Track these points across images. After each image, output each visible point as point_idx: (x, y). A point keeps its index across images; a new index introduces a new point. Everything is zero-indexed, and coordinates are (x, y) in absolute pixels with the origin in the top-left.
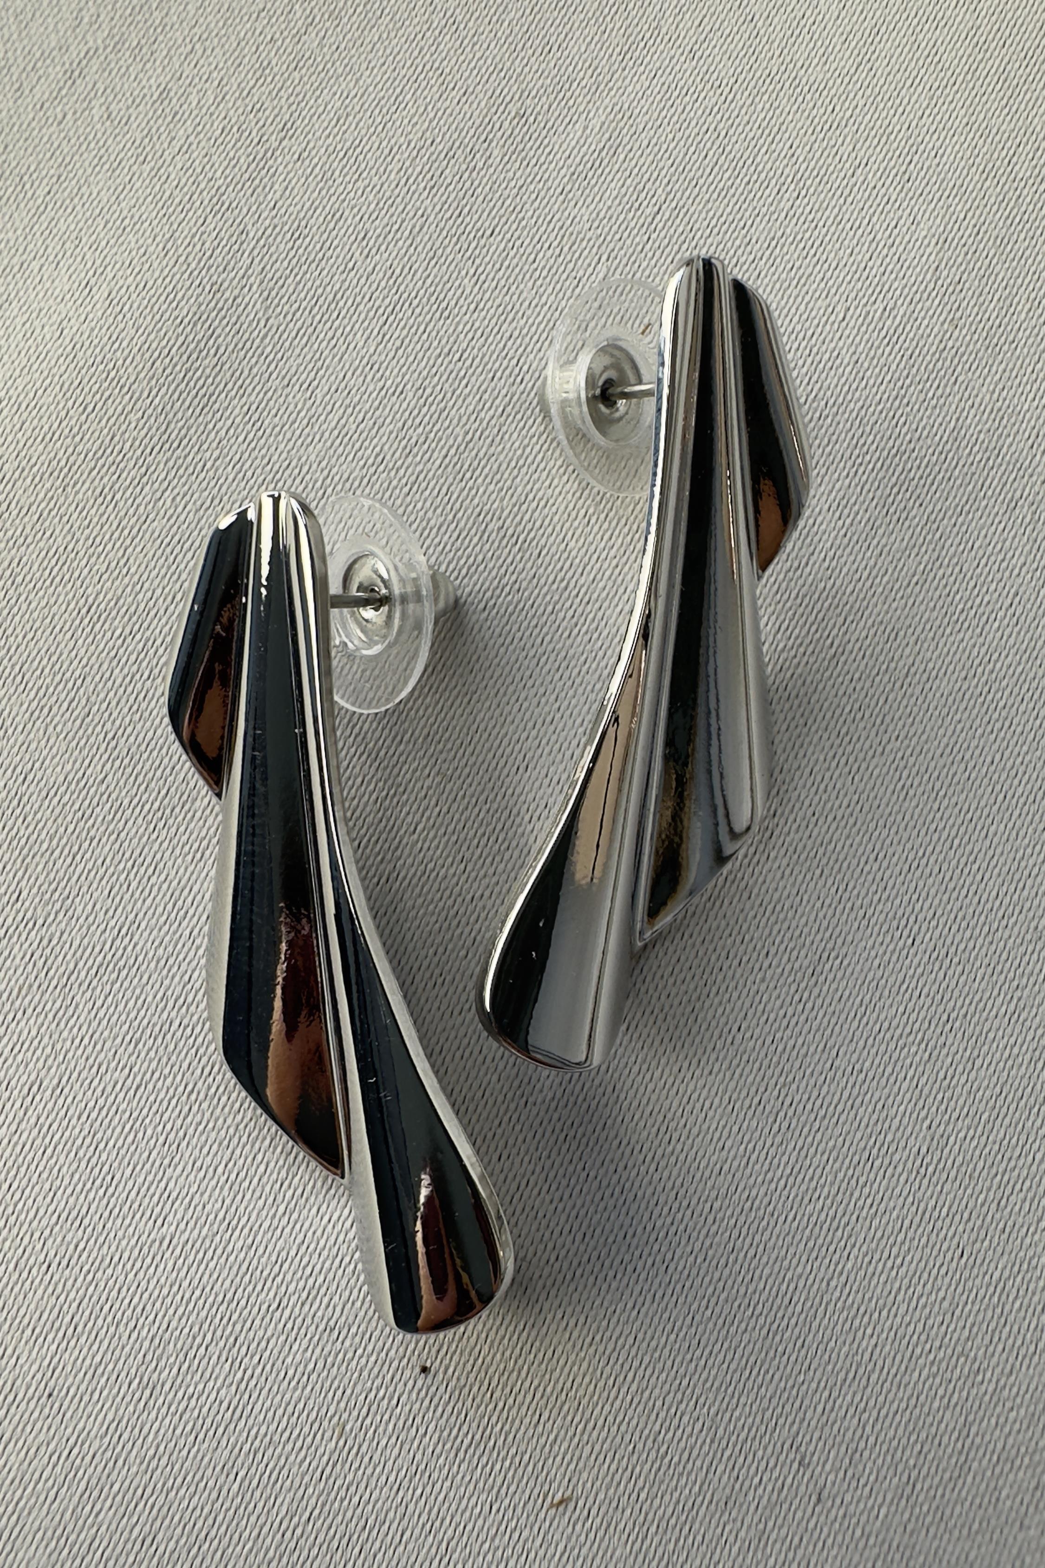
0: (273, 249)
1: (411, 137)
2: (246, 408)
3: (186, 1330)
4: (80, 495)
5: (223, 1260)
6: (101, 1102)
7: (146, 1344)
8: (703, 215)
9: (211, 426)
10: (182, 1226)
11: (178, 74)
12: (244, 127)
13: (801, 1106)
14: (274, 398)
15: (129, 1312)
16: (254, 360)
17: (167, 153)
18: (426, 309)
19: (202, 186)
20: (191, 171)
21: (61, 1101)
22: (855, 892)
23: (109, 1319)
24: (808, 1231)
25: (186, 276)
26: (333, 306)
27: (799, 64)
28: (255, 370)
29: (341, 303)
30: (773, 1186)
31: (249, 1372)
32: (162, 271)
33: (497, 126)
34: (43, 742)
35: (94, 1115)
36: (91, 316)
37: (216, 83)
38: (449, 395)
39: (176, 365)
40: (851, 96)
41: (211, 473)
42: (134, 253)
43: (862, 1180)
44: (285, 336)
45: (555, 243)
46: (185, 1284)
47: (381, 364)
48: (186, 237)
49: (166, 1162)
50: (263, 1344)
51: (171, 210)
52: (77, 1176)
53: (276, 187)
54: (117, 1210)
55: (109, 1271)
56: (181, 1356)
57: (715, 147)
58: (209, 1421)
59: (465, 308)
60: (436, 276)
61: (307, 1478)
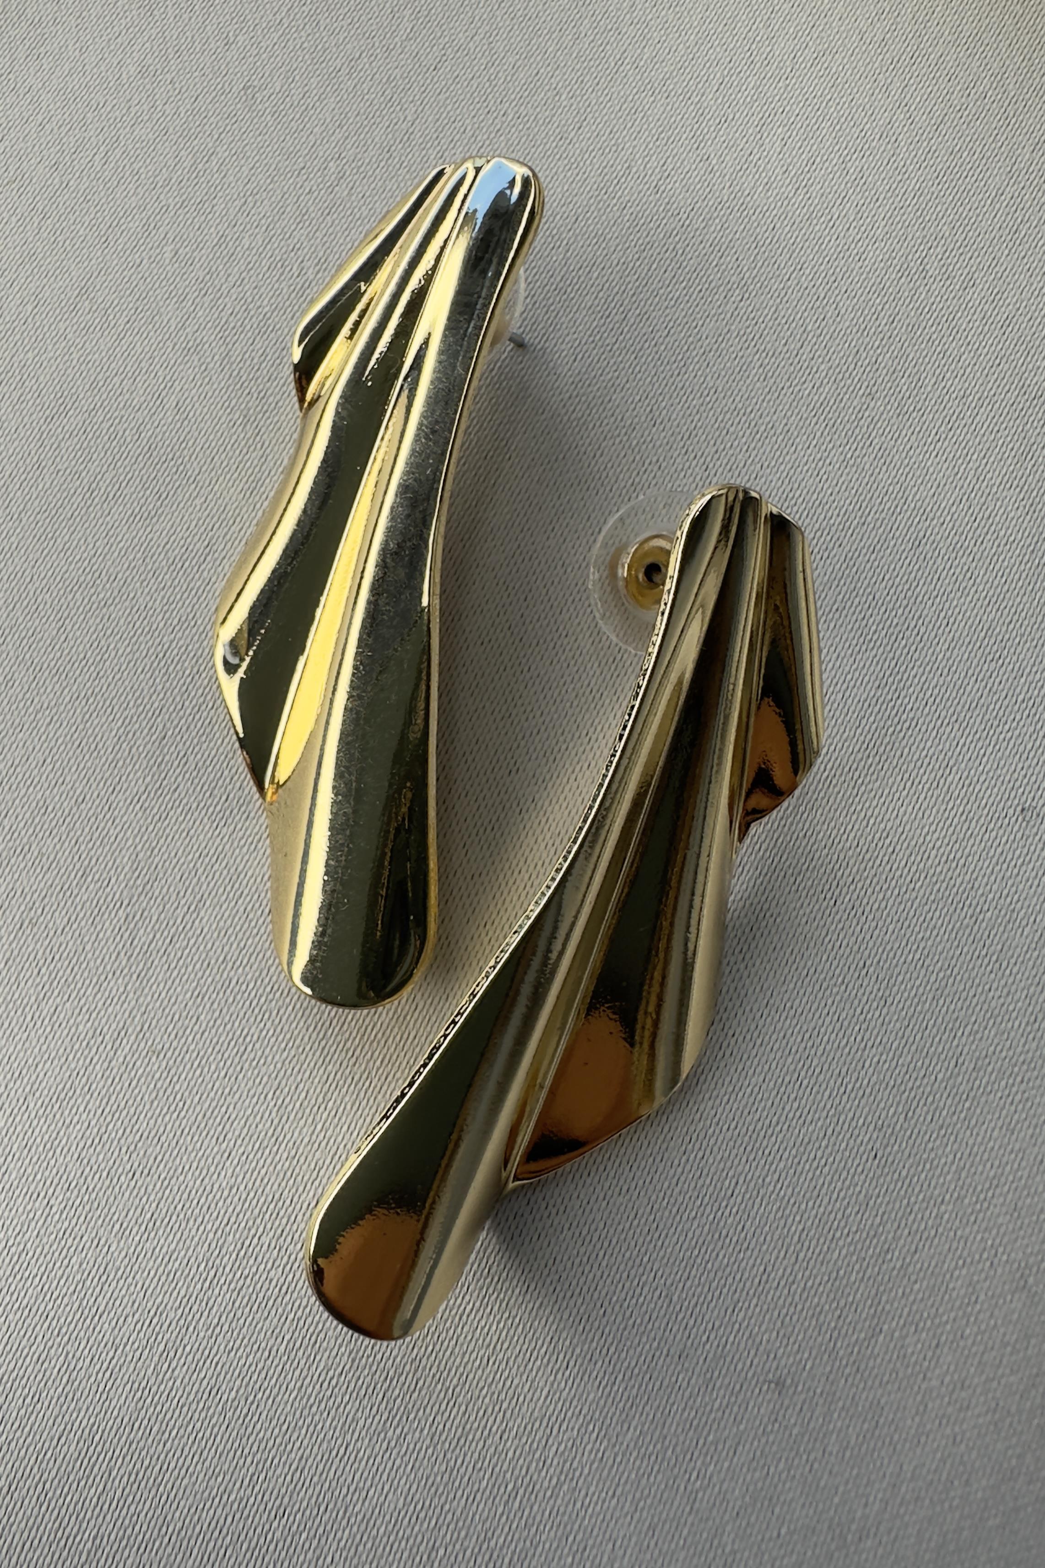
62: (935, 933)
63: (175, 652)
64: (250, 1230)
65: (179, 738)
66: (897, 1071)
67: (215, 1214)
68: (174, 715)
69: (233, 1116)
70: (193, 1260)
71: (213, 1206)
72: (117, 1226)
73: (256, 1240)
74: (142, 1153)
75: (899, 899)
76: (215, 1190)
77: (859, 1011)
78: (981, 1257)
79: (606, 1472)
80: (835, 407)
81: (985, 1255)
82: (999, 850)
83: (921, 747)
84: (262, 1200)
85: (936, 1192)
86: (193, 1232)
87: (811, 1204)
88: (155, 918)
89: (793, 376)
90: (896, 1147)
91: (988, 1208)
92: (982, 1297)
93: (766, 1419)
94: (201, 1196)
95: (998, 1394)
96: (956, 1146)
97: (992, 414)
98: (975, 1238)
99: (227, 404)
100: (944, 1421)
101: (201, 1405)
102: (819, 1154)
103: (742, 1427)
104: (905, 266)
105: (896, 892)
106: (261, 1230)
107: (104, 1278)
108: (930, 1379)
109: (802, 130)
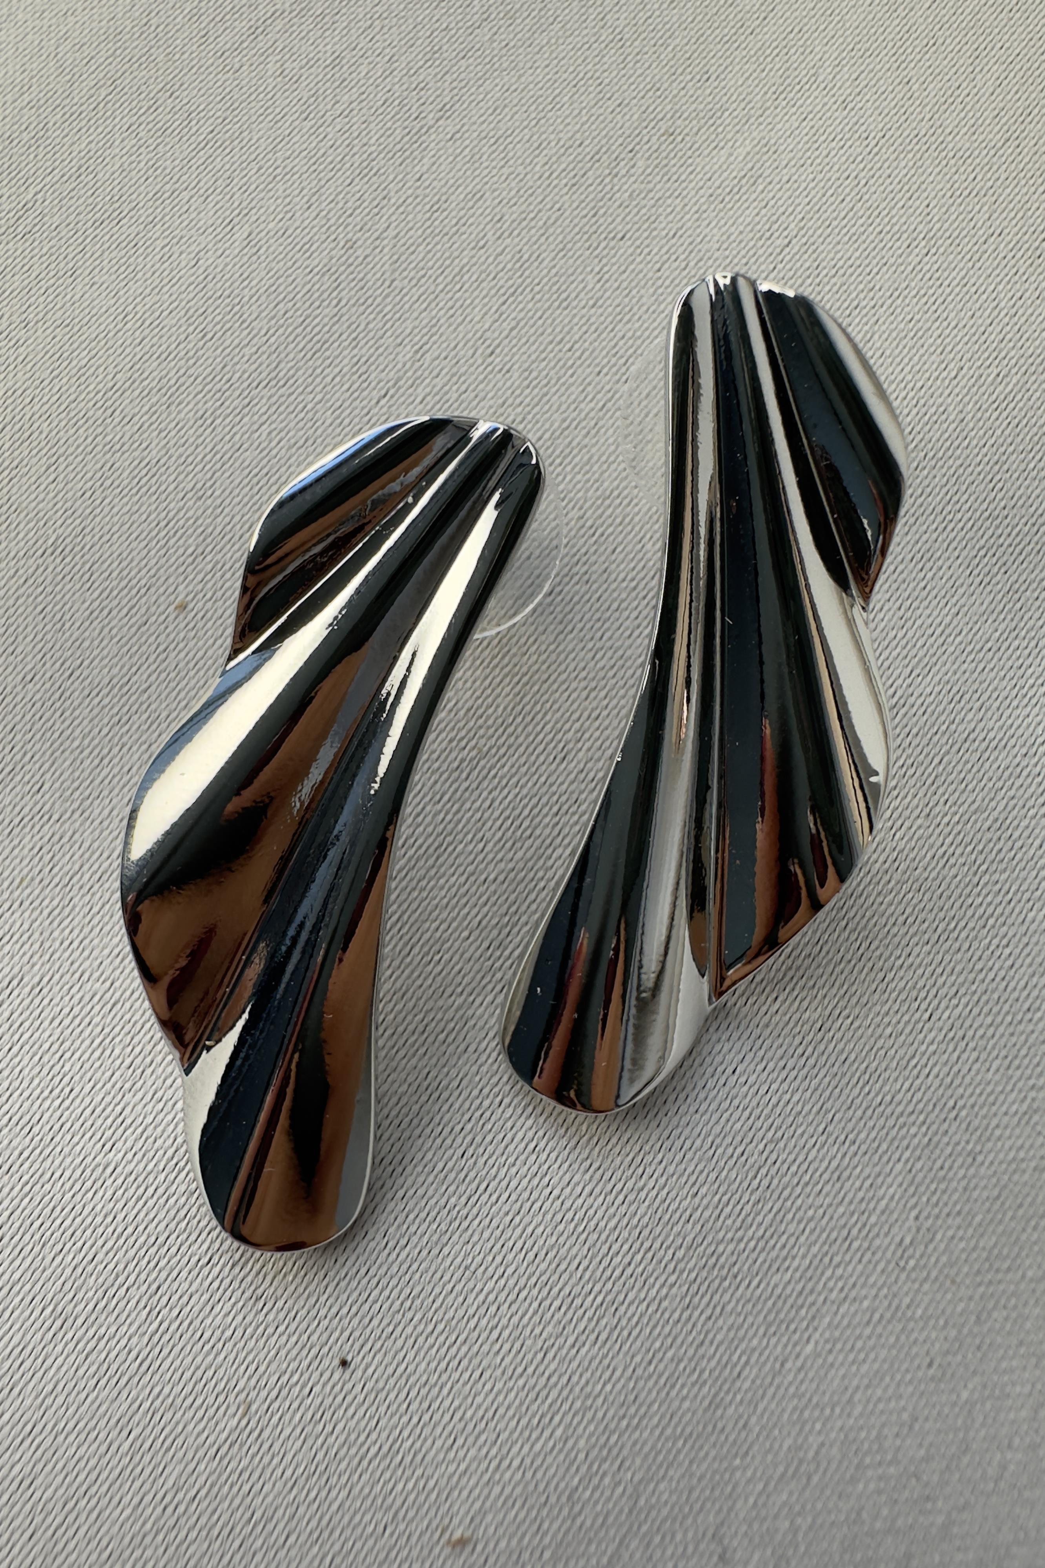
0: (410, 217)
1: (561, 135)
2: (355, 360)
3: (111, 1266)
4: (182, 415)
5: (162, 1201)
6: (76, 1010)
7: (68, 1271)
8: (831, 255)
9: (319, 371)
10: (130, 1156)
11: (354, 45)
12: (405, 102)
13: (786, 1166)
14: (385, 354)
15: (57, 1234)
16: (372, 316)
17: (329, 114)
18: (547, 296)
19: (355, 150)
20: (347, 134)
21: (37, 1001)
22: (878, 953)
23: (37, 1237)
24: (770, 1303)
25: (324, 229)
26: (457, 278)
27: (948, 131)
28: (371, 326)
29: (466, 277)
30: (742, 1245)
31: (165, 1325)
32: (303, 222)
33: (646, 139)
34: (96, 643)
35: (67, 1022)
36: (227, 252)
37: (387, 58)
38: (553, 382)
39: (298, 309)
40: (995, 168)
41: (310, 415)
42: (279, 201)
43: (837, 1259)
44: (406, 298)
45: (682, 257)
46: (120, 1217)
47: (494, 340)
48: (331, 194)
49: (127, 1086)
50: (185, 1298)
51: (322, 167)
52: (36, 1081)
53: (425, 160)
54: (68, 1125)
55: (48, 1187)
56: (100, 1293)
57: (853, 194)
58: (114, 1367)
59: (584, 302)
60: (561, 268)
61: (201, 1453)
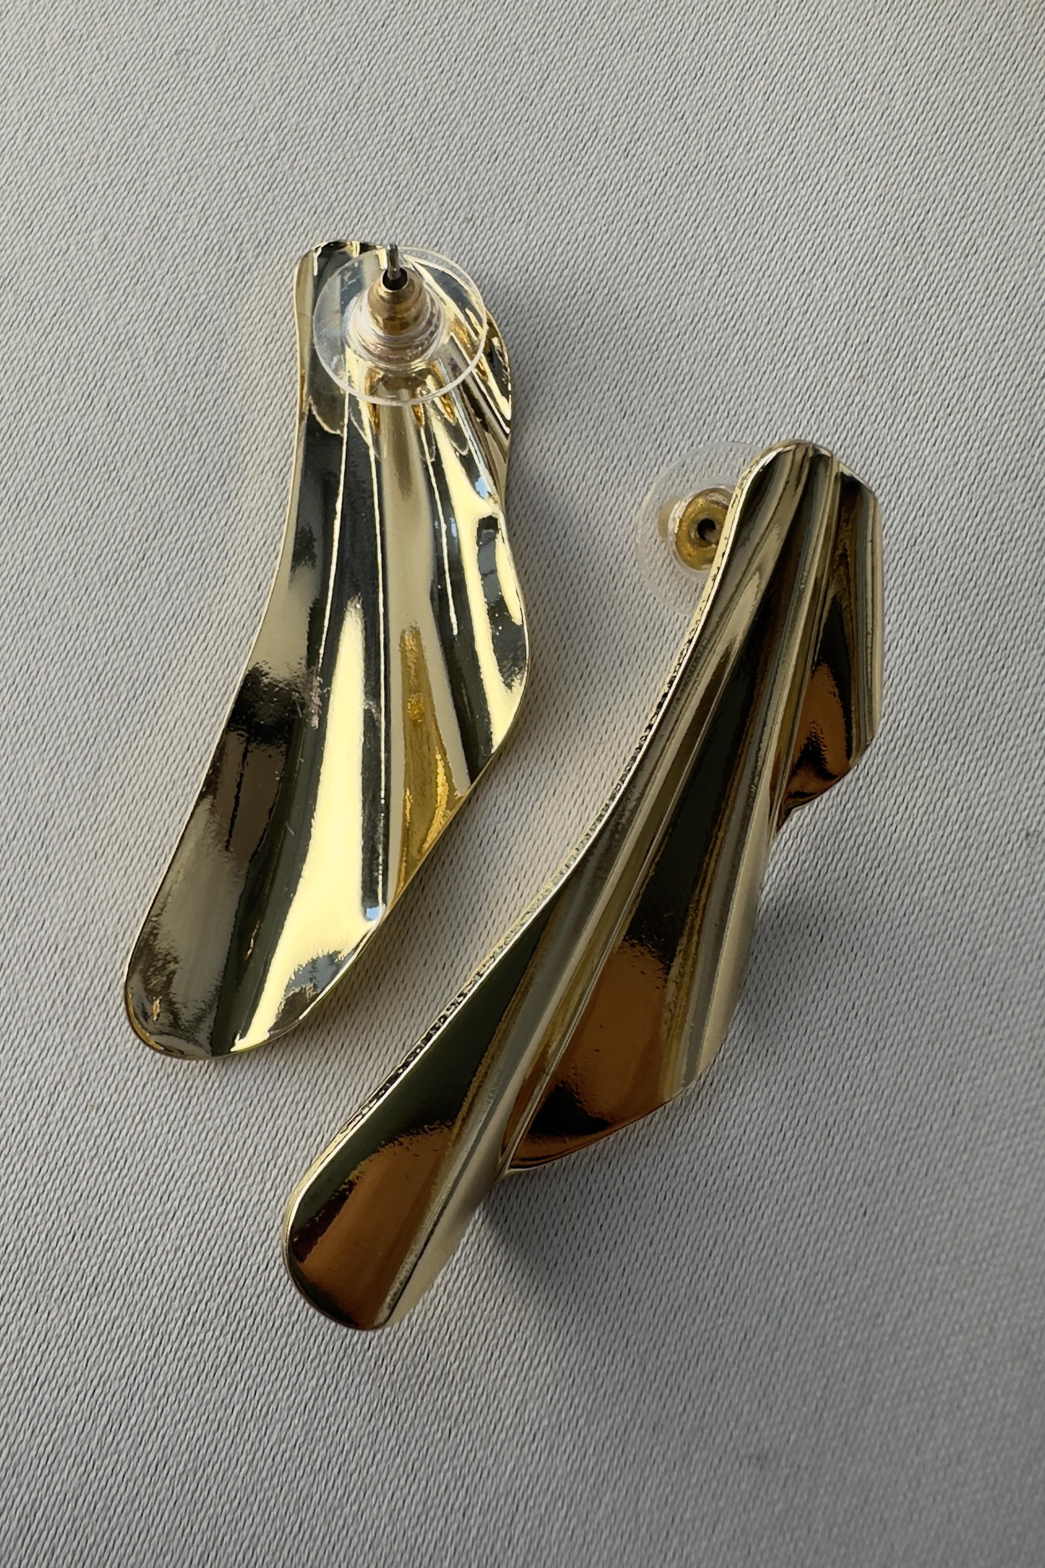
62: (930, 970)
63: (110, 675)
64: (196, 1295)
65: (115, 768)
66: (889, 1121)
67: (160, 1279)
68: (110, 743)
69: (178, 1174)
70: (137, 1327)
71: (157, 1269)
72: (57, 1291)
73: (203, 1305)
74: (82, 1213)
75: (892, 934)
76: (159, 1252)
77: (847, 1056)
78: (979, 1321)
79: (575, 1552)
80: (822, 392)
81: (984, 1320)
82: (1001, 879)
83: (916, 767)
84: (209, 1263)
85: (932, 1251)
86: (137, 1297)
87: (795, 1265)
88: (91, 964)
89: (776, 359)
90: (887, 1203)
91: (987, 1269)
92: (980, 1365)
93: (747, 1495)
94: (144, 1260)
95: (997, 1468)
96: (953, 1202)
97: (997, 396)
98: (973, 1301)
99: (161, 403)
100: (939, 1498)
101: (147, 1480)
102: (805, 1210)
103: (721, 1504)
104: (901, 232)
105: (889, 926)
106: (208, 1294)
107: (44, 1347)
108: (925, 1452)
109: (787, 83)
